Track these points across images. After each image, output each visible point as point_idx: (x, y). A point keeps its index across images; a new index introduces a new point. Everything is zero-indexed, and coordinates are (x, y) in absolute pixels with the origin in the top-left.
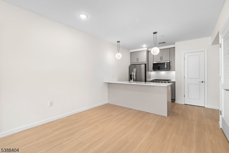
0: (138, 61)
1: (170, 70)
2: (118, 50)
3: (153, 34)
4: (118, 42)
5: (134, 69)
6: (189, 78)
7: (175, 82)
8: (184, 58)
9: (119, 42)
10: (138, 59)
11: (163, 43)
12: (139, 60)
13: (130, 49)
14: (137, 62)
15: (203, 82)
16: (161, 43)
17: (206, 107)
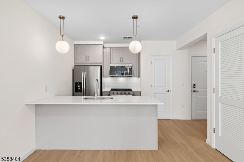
0: (88, 60)
1: (132, 76)
2: (62, 34)
3: (132, 19)
4: (60, 18)
5: (83, 73)
6: (156, 87)
7: (141, 92)
8: (151, 62)
9: (63, 18)
10: (88, 58)
11: (129, 38)
12: (90, 58)
13: (74, 39)
14: (87, 62)
15: (168, 91)
16: (127, 38)
17: (171, 119)
